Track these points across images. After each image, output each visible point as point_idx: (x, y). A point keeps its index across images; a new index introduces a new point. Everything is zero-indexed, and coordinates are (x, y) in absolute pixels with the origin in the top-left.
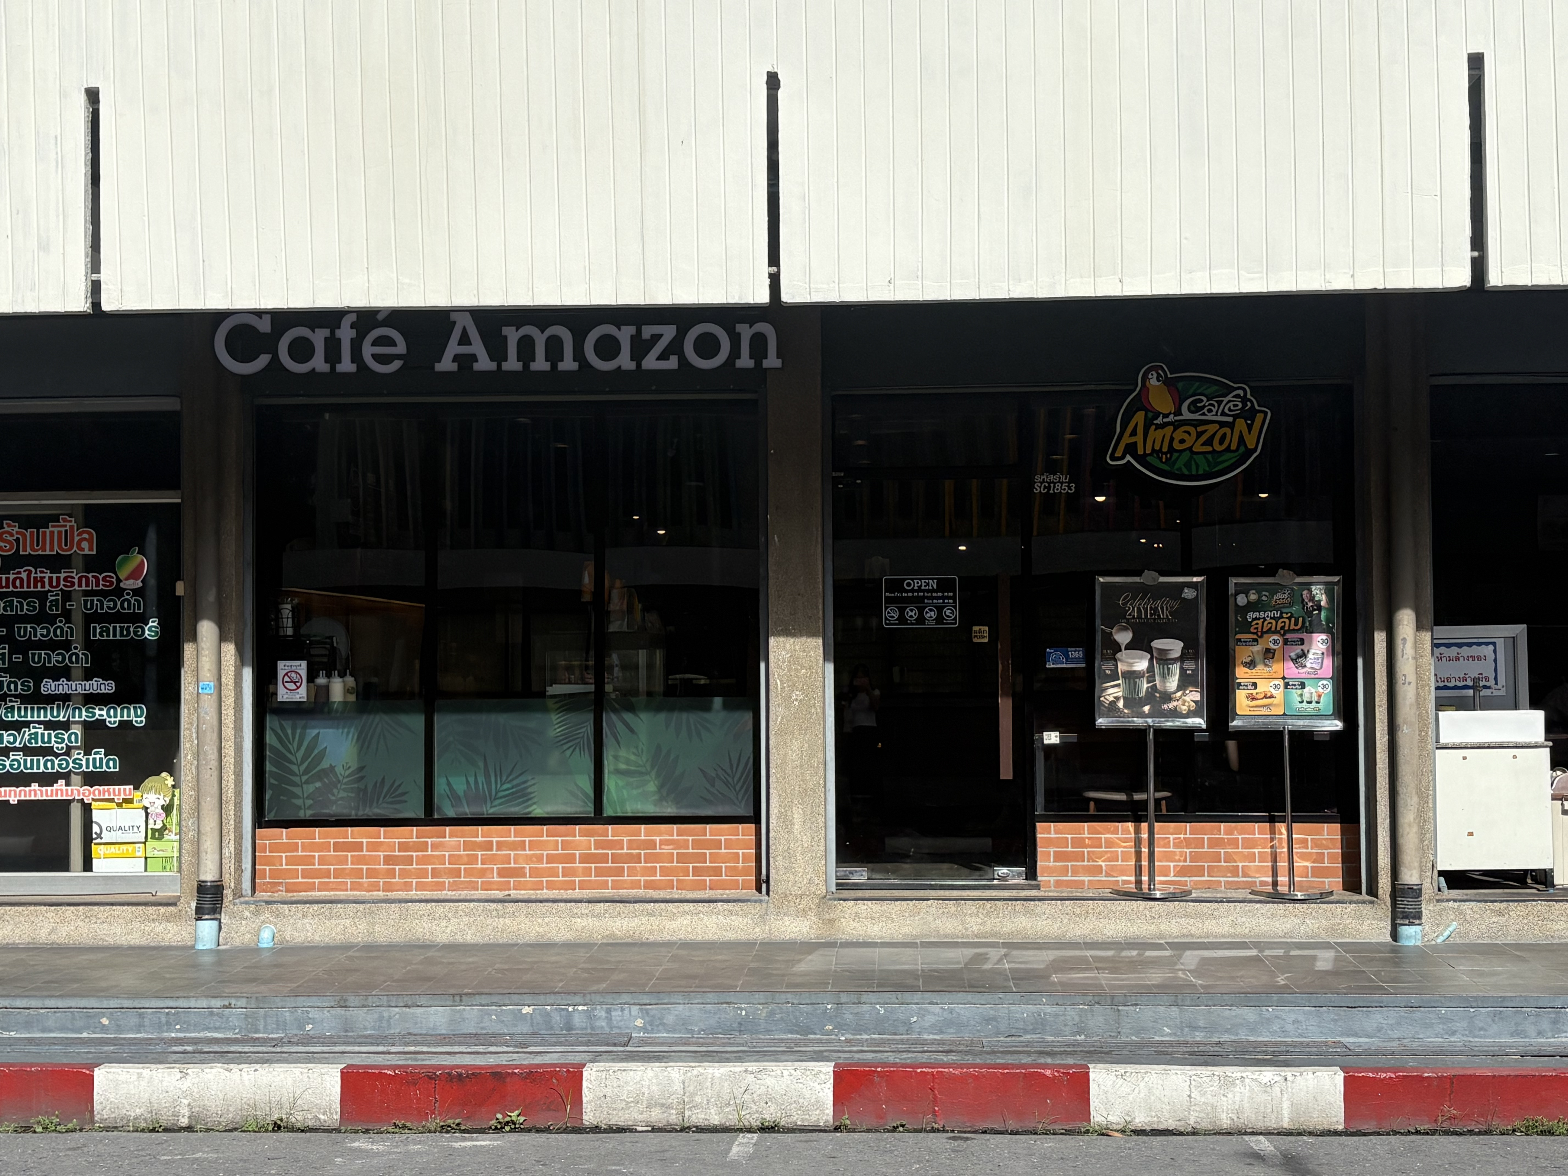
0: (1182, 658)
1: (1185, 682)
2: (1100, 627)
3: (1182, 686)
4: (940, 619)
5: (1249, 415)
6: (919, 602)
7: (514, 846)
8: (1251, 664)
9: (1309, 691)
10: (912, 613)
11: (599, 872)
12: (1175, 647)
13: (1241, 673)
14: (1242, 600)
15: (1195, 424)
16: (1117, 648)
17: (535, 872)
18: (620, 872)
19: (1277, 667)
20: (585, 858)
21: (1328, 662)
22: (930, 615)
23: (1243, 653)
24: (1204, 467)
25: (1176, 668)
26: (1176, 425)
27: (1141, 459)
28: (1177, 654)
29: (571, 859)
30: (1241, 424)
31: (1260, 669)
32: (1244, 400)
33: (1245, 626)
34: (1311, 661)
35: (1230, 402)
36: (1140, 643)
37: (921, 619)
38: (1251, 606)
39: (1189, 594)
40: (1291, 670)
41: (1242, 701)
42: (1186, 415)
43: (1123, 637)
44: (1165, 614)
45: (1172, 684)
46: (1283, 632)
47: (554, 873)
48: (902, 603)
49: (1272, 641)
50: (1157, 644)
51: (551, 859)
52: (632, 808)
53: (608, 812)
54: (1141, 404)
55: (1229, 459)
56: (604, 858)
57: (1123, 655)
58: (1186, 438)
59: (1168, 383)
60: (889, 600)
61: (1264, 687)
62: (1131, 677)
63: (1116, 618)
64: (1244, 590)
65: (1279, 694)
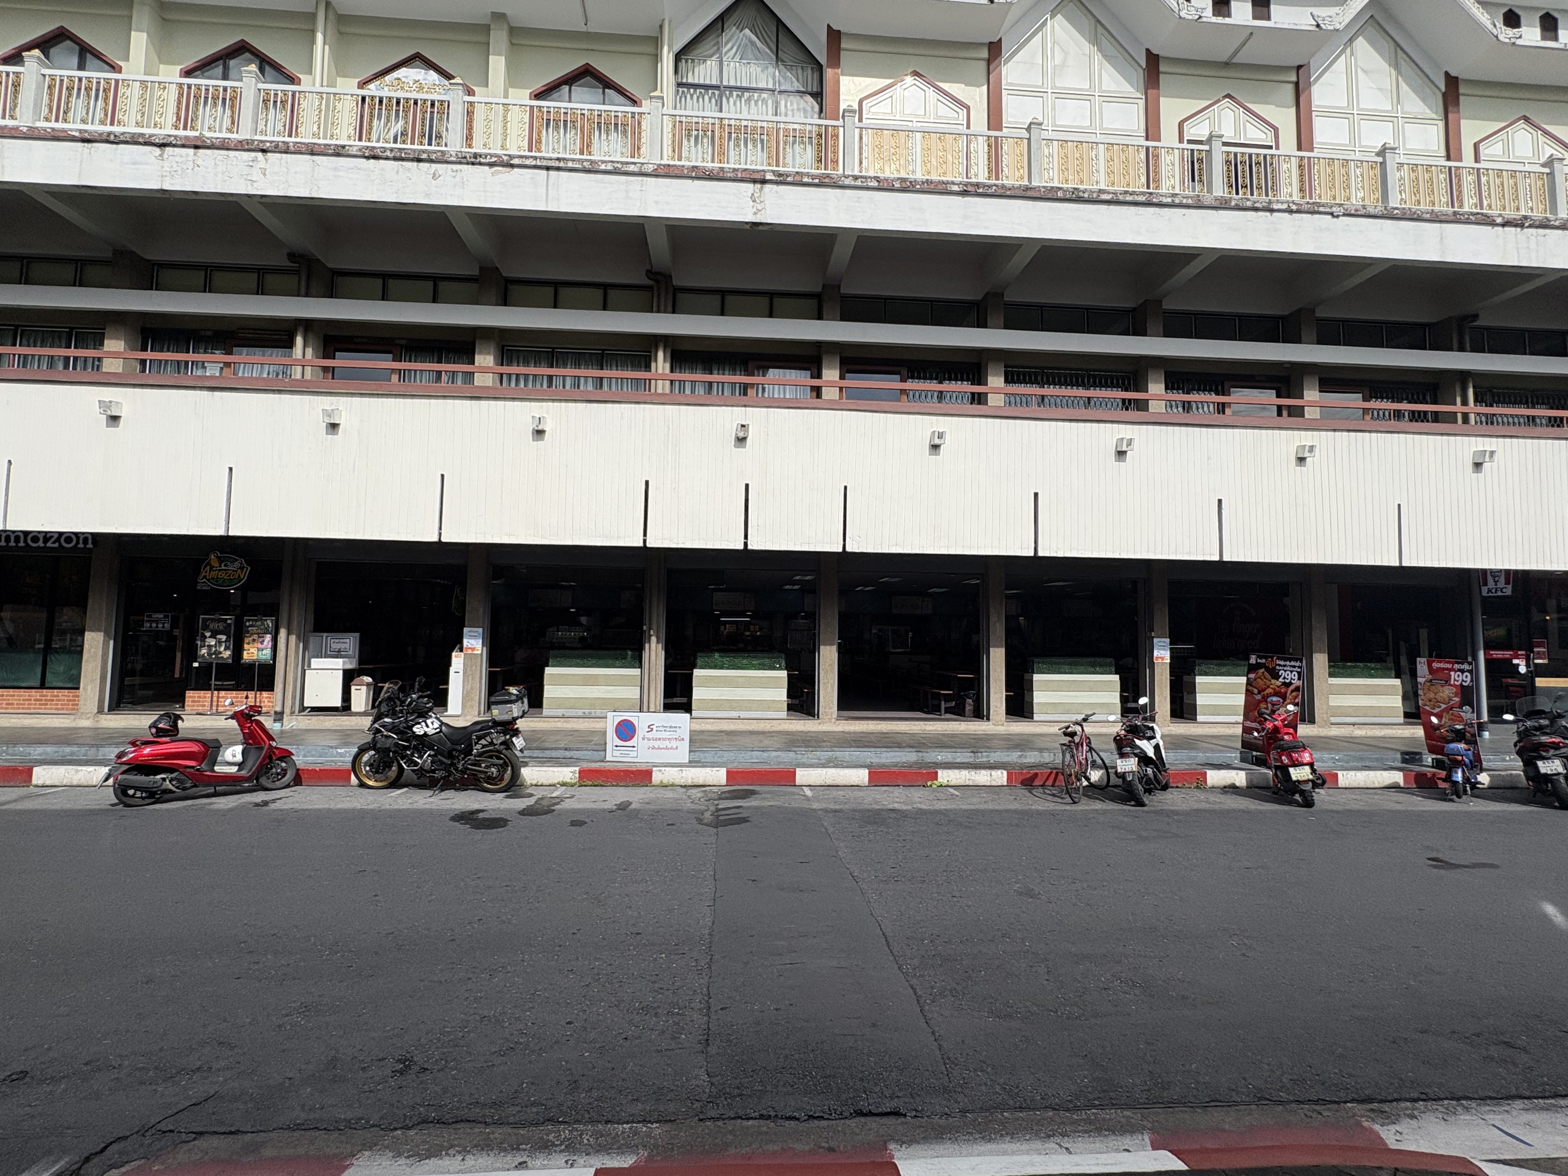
0: (225, 641)
1: (226, 648)
2: (200, 631)
3: (225, 650)
4: (163, 627)
5: (242, 568)
6: (157, 621)
7: (11, 696)
8: (249, 644)
9: (264, 652)
10: (154, 625)
11: (40, 704)
12: (224, 638)
13: (246, 647)
14: (247, 624)
15: (225, 570)
16: (206, 637)
17: (18, 704)
18: (46, 704)
19: (256, 644)
20: (35, 700)
21: (270, 643)
22: (160, 625)
23: (246, 640)
24: (228, 583)
25: (224, 644)
26: (220, 570)
27: (208, 580)
28: (224, 640)
29: (30, 700)
30: (239, 571)
31: (251, 645)
32: (241, 563)
33: (248, 632)
34: (265, 643)
35: (237, 564)
36: (213, 636)
37: (157, 627)
38: (250, 626)
39: (229, 621)
40: (260, 646)
41: (245, 655)
42: (223, 568)
43: (208, 634)
44: (221, 628)
45: (222, 649)
46: (258, 634)
47: (24, 704)
48: (151, 622)
49: (255, 637)
50: (218, 637)
51: (24, 700)
52: (55, 684)
53: (47, 685)
54: (208, 564)
55: (236, 581)
56: (41, 700)
57: (207, 640)
58: (222, 575)
59: (218, 557)
60: (147, 621)
61: (252, 650)
62: (210, 646)
63: (206, 628)
64: (249, 621)
65: (256, 652)
